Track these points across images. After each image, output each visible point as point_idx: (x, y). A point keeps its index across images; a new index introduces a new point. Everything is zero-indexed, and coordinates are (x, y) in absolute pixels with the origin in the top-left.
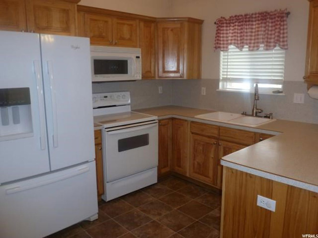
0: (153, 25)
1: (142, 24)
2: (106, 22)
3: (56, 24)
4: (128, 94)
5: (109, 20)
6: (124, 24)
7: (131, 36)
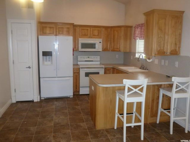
0: (109, 29)
1: (104, 29)
2: (88, 30)
3: (65, 33)
4: (99, 57)
5: (89, 29)
6: (95, 30)
7: (98, 34)
